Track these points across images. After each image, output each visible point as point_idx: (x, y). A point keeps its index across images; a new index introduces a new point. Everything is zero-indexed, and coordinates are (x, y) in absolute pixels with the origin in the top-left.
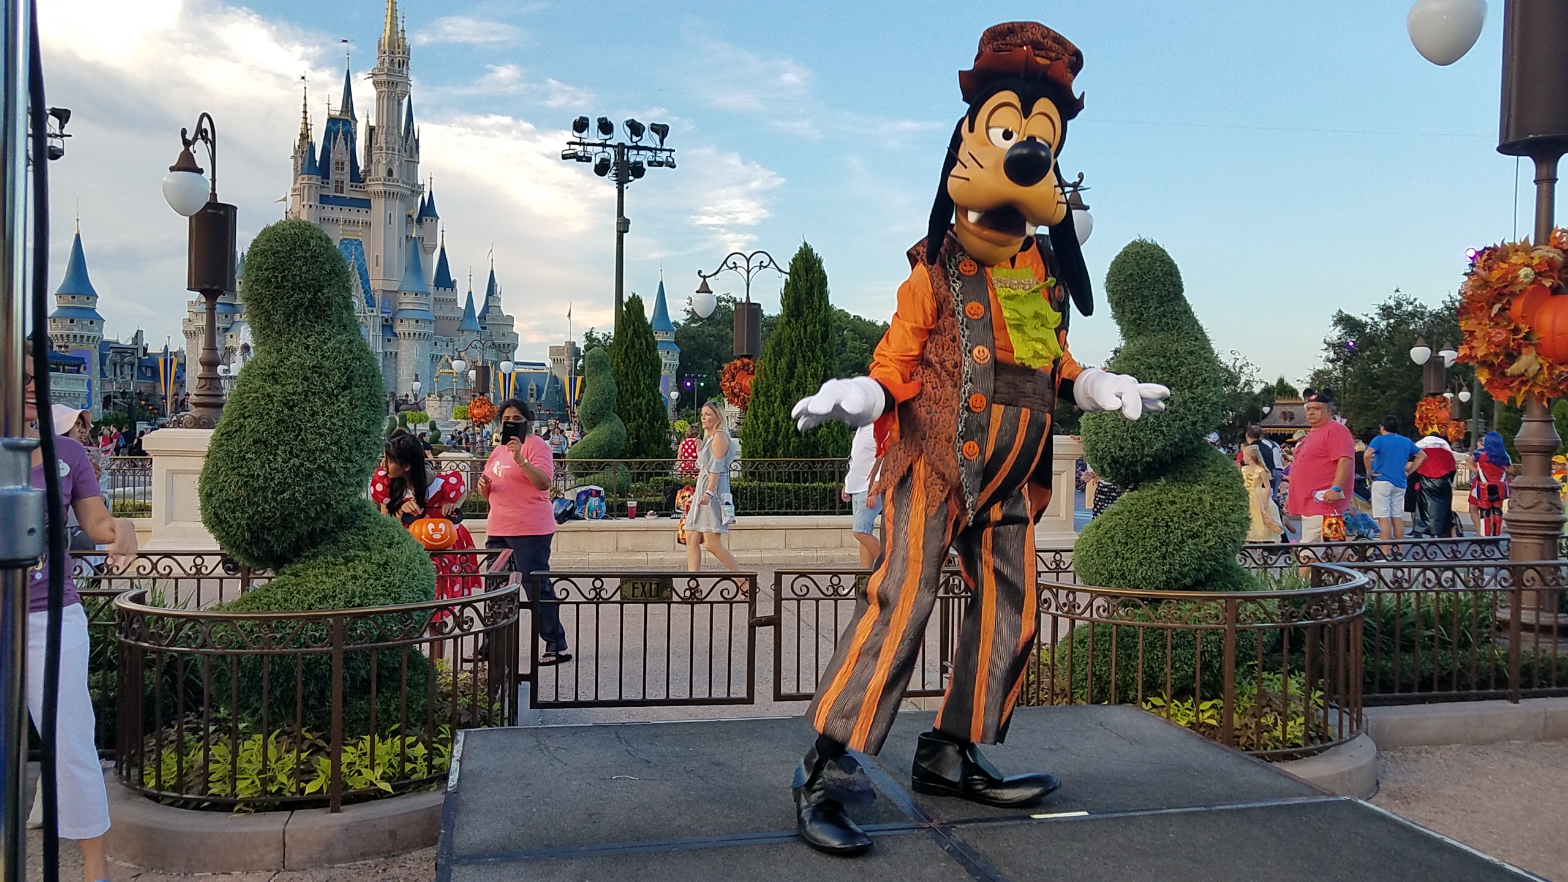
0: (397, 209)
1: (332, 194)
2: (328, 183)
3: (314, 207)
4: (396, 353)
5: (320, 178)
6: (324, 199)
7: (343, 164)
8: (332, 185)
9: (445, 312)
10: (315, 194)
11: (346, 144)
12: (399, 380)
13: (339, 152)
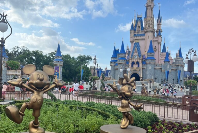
0: (151, 34)
3: (132, 37)
4: (146, 68)
5: (134, 30)
6: (135, 35)
8: (137, 32)
13: (139, 24)
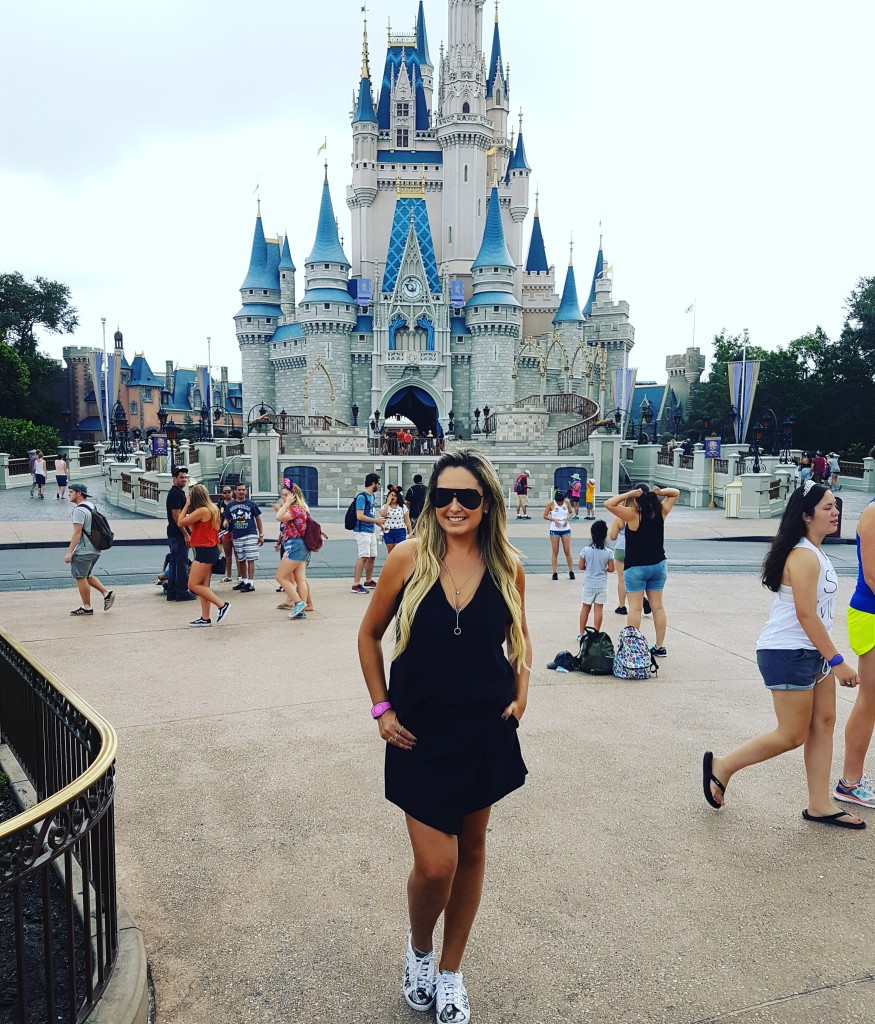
0: (476, 157)
1: (391, 146)
2: (387, 135)
3: (369, 166)
4: (470, 357)
5: (377, 125)
6: (382, 155)
7: (406, 106)
8: (393, 135)
9: (538, 302)
10: (371, 149)
11: (410, 78)
12: (473, 394)
13: (403, 91)
